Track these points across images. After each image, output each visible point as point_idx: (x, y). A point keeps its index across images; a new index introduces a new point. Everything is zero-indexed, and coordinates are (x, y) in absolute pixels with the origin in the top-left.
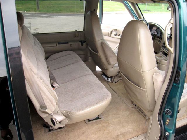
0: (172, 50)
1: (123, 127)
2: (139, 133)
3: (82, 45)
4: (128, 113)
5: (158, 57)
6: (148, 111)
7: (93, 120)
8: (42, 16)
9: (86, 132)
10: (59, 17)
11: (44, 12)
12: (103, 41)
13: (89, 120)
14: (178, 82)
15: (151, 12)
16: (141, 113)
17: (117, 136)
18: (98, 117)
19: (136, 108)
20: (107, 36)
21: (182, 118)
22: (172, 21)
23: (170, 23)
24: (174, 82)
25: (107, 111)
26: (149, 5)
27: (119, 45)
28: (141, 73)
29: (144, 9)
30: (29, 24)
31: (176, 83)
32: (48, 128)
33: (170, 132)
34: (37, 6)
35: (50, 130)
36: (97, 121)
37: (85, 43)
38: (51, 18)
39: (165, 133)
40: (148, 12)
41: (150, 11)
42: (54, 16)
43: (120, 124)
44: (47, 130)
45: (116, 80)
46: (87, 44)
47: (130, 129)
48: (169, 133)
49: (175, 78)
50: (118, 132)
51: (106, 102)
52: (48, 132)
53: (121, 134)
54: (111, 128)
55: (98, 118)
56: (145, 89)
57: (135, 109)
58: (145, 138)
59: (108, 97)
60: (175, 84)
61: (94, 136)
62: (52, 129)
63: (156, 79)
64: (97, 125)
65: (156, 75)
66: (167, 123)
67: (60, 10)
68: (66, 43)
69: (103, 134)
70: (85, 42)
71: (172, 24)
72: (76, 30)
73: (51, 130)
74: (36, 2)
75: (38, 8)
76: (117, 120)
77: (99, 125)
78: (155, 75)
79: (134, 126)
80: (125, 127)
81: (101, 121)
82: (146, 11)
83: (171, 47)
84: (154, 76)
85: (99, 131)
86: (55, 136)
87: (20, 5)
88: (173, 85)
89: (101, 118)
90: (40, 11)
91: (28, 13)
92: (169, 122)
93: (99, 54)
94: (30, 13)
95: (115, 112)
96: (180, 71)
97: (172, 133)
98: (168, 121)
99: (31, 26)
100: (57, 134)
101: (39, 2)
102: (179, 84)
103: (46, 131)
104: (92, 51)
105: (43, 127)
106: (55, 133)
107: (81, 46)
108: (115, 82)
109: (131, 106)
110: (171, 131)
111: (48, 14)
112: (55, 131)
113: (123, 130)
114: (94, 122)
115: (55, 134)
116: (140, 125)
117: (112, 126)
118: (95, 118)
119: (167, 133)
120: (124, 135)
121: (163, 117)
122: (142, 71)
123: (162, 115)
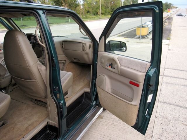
0: (44, 45)
1: (29, 120)
2: (44, 118)
4: (30, 109)
5: (42, 59)
6: (44, 97)
15: (29, 27)
16: (41, 105)
17: (26, 128)
19: (36, 103)
21: (72, 97)
22: (38, 26)
23: (37, 28)
25: (11, 116)
26: (25, 20)
27: (4, 59)
28: (28, 68)
29: (20, 25)
36: (3, 127)
39: (59, 105)
40: (25, 27)
41: (27, 26)
43: (26, 119)
45: (10, 90)
47: (36, 119)
48: (62, 103)
49: (52, 64)
50: (26, 125)
54: (18, 126)
55: (3, 124)
56: (36, 80)
57: (35, 105)
60: (53, 68)
61: (4, 138)
63: (41, 69)
66: (58, 97)
69: (13, 132)
71: (39, 28)
76: (22, 118)
77: (6, 129)
78: (39, 66)
80: (31, 119)
81: (8, 124)
82: (24, 27)
83: (43, 44)
84: (39, 68)
85: (8, 132)
88: (52, 69)
89: (6, 123)
95: (18, 113)
98: (58, 95)
102: (56, 67)
108: (10, 92)
109: (31, 104)
113: (30, 122)
120: (32, 125)
121: (54, 95)
122: (29, 67)
123: (53, 93)
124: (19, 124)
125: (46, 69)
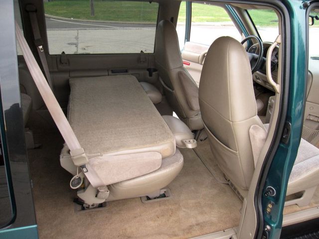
0: (278, 87)
1: (202, 213)
2: (228, 225)
3: (151, 75)
4: (214, 191)
7: (155, 198)
8: (98, 27)
9: (141, 215)
10: (126, 29)
11: (102, 19)
12: (182, 71)
13: (148, 198)
14: (287, 142)
16: (236, 193)
17: (191, 226)
18: (164, 194)
19: (230, 184)
20: (196, 63)
22: (279, 40)
23: (275, 43)
24: (281, 142)
25: (181, 186)
28: (230, 124)
30: (75, 40)
31: (284, 143)
32: (81, 204)
33: (273, 225)
34: (90, 9)
35: (83, 209)
36: (160, 201)
37: (156, 72)
38: (112, 30)
39: (265, 227)
42: (118, 28)
43: (198, 208)
44: (79, 207)
45: (202, 137)
46: (158, 75)
47: (215, 217)
48: (272, 227)
49: (283, 135)
50: (192, 221)
51: (173, 168)
52: (81, 210)
53: (198, 225)
54: (181, 214)
55: (164, 196)
56: (237, 151)
57: (227, 186)
58: (236, 234)
59: (176, 161)
60: (282, 145)
61: (152, 223)
62: (87, 207)
63: (254, 136)
64: (160, 206)
65: (255, 128)
66: (268, 210)
67: (128, 18)
68: (125, 72)
69: (168, 220)
70: (155, 70)
71: (279, 44)
72: (142, 51)
73: (85, 208)
74: (90, 3)
75: (93, 13)
76: (193, 201)
77: (163, 207)
78: (253, 128)
79: (221, 213)
80: (206, 213)
81: (168, 200)
83: (277, 83)
84: (251, 130)
85: (162, 216)
86: (90, 218)
87: (65, 8)
88: (279, 146)
89: (167, 197)
90: (96, 18)
91: (76, 21)
92: (271, 209)
93: (174, 91)
94: (78, 21)
95: (193, 188)
96: (290, 124)
97: (277, 227)
98: (270, 206)
99: (79, 42)
100: (94, 216)
101: (95, 3)
102: (288, 145)
103: (78, 210)
104: (165, 86)
105: (74, 203)
106: (91, 213)
107: (149, 77)
108: (201, 140)
109: (221, 181)
110: (274, 223)
111: (108, 23)
112: (91, 210)
113: (201, 219)
114: (156, 202)
115: (90, 215)
116: (231, 213)
117: (184, 210)
118: (158, 195)
119: (268, 227)
120: (201, 226)
121: (262, 200)
122: (232, 122)
123: (260, 195)
124: (184, 211)
125: (265, 140)
